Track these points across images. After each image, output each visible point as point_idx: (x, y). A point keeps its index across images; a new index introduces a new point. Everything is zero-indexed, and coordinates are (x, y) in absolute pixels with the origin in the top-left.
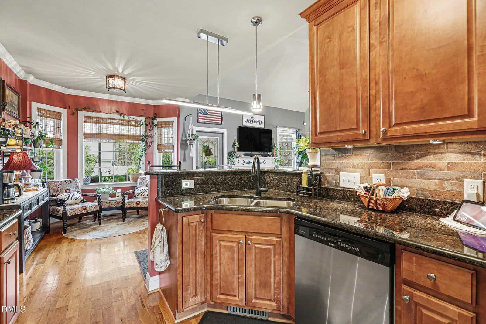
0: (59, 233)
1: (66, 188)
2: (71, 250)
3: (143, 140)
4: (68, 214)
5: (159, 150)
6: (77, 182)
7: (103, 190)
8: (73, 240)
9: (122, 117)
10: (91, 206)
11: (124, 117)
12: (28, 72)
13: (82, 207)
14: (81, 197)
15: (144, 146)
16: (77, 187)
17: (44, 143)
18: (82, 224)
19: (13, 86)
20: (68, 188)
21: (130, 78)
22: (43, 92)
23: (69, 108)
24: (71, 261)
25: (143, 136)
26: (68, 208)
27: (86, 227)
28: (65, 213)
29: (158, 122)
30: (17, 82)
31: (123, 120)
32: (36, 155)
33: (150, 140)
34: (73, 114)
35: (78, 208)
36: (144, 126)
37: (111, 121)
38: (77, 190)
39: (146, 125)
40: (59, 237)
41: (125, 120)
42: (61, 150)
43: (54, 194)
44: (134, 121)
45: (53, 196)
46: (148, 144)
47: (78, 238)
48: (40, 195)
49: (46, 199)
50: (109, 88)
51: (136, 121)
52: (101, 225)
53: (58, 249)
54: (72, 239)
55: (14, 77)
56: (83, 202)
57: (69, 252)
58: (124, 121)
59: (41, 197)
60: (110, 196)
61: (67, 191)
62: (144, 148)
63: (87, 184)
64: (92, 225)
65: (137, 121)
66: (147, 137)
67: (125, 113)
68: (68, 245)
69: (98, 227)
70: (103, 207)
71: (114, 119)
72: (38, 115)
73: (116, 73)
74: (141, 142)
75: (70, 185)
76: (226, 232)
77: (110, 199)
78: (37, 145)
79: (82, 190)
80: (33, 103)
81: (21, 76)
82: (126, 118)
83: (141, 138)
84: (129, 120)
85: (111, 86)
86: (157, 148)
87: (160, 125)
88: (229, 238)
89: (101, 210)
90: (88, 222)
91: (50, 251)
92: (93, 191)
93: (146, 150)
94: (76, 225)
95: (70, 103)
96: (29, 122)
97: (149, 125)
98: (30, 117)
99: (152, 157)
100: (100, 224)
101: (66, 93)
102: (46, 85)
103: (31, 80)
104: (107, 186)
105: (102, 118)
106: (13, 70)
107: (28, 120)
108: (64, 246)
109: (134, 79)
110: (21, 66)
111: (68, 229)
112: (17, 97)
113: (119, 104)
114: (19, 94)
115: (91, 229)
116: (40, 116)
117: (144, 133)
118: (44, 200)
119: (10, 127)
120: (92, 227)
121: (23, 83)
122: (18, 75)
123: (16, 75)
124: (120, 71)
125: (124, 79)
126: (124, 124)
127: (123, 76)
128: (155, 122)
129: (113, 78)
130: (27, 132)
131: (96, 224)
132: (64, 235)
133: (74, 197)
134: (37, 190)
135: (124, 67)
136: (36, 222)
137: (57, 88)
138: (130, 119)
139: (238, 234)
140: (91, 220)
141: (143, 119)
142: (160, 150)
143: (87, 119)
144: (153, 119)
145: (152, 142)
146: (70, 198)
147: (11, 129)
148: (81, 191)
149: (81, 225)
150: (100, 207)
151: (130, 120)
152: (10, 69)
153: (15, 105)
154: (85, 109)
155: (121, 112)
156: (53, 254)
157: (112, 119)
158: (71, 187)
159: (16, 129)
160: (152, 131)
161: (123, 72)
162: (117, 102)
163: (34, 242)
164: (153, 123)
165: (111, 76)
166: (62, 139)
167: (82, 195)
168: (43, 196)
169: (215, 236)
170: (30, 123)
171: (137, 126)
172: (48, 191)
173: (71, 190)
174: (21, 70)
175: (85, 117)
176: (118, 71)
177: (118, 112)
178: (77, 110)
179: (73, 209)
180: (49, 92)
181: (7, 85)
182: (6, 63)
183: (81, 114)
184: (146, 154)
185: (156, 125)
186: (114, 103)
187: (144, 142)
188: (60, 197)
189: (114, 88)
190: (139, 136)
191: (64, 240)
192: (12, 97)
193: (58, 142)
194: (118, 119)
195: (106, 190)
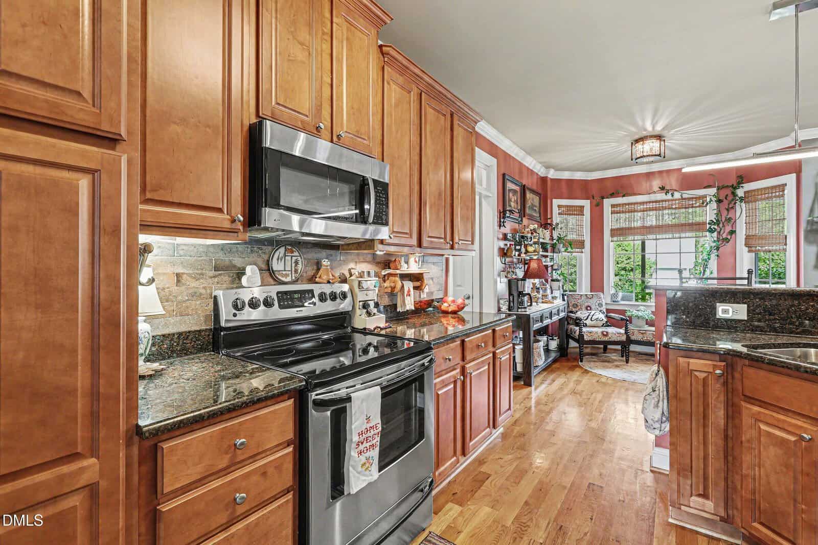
0: (575, 360)
1: (586, 304)
2: (580, 382)
3: (711, 231)
4: (585, 337)
5: (749, 247)
6: (600, 298)
7: (635, 313)
8: (586, 372)
9: (669, 197)
10: (615, 333)
11: (673, 196)
12: (548, 167)
13: (602, 333)
14: (604, 319)
15: (714, 241)
16: (600, 305)
17: (563, 247)
18: (606, 357)
19: (535, 188)
20: (589, 304)
21: (669, 132)
22: (564, 185)
23: (593, 198)
24: (575, 393)
25: (711, 223)
26: (584, 329)
27: (609, 362)
28: (581, 336)
29: (745, 192)
30: (539, 180)
31: (672, 200)
32: (555, 262)
33: (728, 228)
34: (597, 205)
35: (597, 333)
36: (714, 205)
37: (651, 205)
38: (599, 309)
39: (719, 201)
40: (574, 364)
41: (676, 200)
42: (583, 254)
43: (574, 310)
44: (692, 198)
45: (572, 312)
46: (724, 236)
47: (593, 371)
48: (554, 309)
49: (562, 315)
50: (636, 159)
51: (696, 198)
52: (629, 364)
53: (568, 376)
54: (586, 370)
55: (535, 177)
56: (606, 325)
57: (578, 382)
58: (674, 202)
59: (554, 311)
60: (647, 324)
61: (588, 308)
62: (714, 244)
63: (615, 302)
64: (616, 360)
65: (698, 198)
66: (721, 225)
67: (674, 188)
68: (579, 376)
69: (624, 365)
70: (633, 338)
71: (656, 202)
72: (559, 214)
73: (645, 133)
74: (708, 233)
75: (591, 301)
76: (776, 409)
77: (647, 328)
78: (556, 250)
79: (607, 310)
80: (554, 201)
81: (542, 173)
82: (677, 195)
83: (708, 226)
84: (682, 199)
85: (638, 156)
86: (744, 243)
87: (749, 198)
88: (779, 420)
89: (629, 341)
90: (614, 356)
91: (560, 375)
92: (623, 312)
93: (718, 249)
94: (598, 356)
95: (594, 191)
96: (549, 224)
97: (725, 200)
98: (551, 218)
99: (733, 261)
100: (627, 362)
101: (589, 179)
102: (566, 175)
103: (552, 174)
104: (642, 308)
105: (637, 203)
106: (534, 170)
107: (549, 221)
108: (575, 375)
109: (677, 131)
110: (540, 163)
111: (587, 358)
112: (538, 198)
113: (665, 174)
114: (540, 194)
115: (613, 366)
116: (561, 214)
117: (715, 216)
118: (558, 315)
119: (528, 233)
120: (616, 363)
121: (544, 180)
122: (539, 174)
123: (537, 174)
124: (649, 128)
125: (659, 137)
126: (674, 207)
127: (656, 133)
128: (740, 193)
129: (642, 143)
130: (545, 235)
131: (621, 360)
132: (580, 363)
133: (594, 317)
134: (553, 303)
135: (652, 121)
136: (553, 339)
137: (579, 176)
138: (685, 196)
139: (802, 420)
140: (619, 354)
141: (713, 191)
142: (751, 247)
143: (615, 209)
144: (735, 188)
145: (733, 232)
146: (590, 317)
147: (529, 235)
148: (605, 311)
149: (603, 358)
150: (628, 337)
151: (685, 199)
152: (532, 170)
153: (536, 206)
154: (612, 195)
155: (667, 188)
156: (562, 379)
157: (653, 202)
158: (593, 303)
159: (535, 234)
160: (732, 211)
161: (653, 128)
162: (660, 172)
163: (546, 360)
164: (734, 194)
165: (637, 141)
166: (584, 240)
167: (607, 316)
168: (558, 310)
169: (747, 408)
170: (551, 225)
171: (699, 206)
172: (566, 306)
173: (593, 307)
174: (541, 167)
175: (613, 206)
176: (645, 130)
177: (662, 188)
178: (603, 198)
179: (592, 332)
180: (570, 182)
181: (528, 188)
182: (527, 165)
183: (607, 203)
184: (718, 256)
185: (741, 199)
186: (657, 175)
187: (715, 234)
188: (579, 314)
189: (642, 157)
190: (704, 224)
191: (577, 369)
192: (533, 200)
193: (581, 244)
194: (662, 201)
195: (640, 314)
